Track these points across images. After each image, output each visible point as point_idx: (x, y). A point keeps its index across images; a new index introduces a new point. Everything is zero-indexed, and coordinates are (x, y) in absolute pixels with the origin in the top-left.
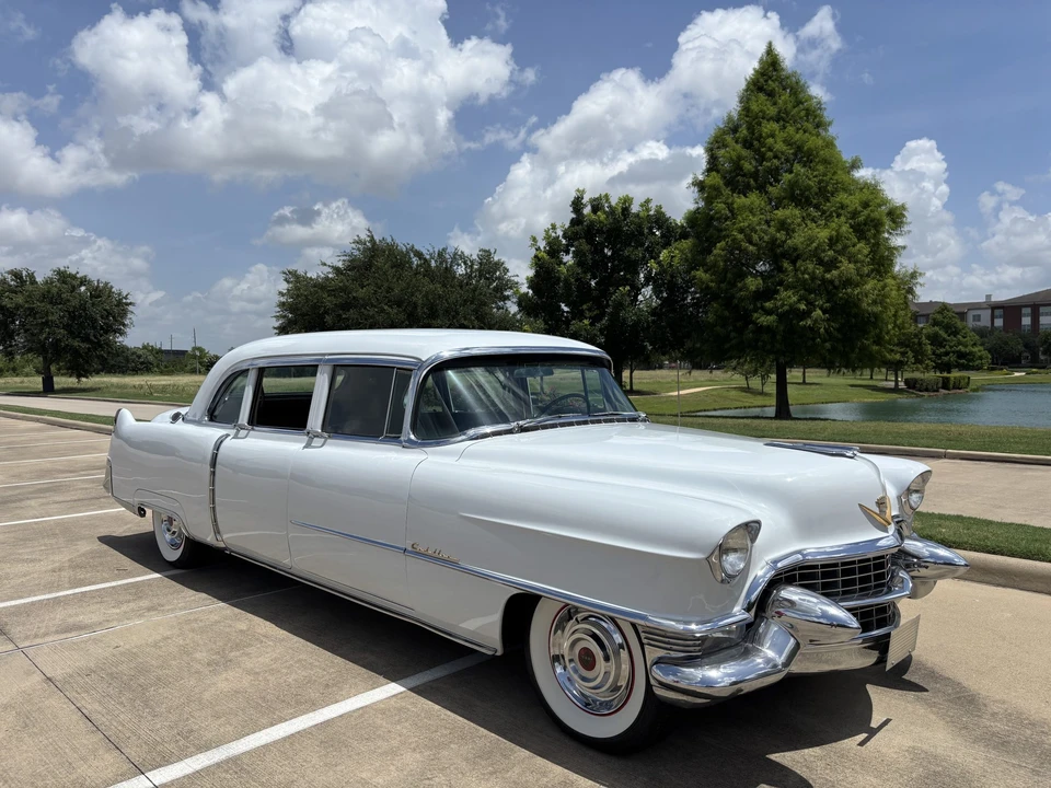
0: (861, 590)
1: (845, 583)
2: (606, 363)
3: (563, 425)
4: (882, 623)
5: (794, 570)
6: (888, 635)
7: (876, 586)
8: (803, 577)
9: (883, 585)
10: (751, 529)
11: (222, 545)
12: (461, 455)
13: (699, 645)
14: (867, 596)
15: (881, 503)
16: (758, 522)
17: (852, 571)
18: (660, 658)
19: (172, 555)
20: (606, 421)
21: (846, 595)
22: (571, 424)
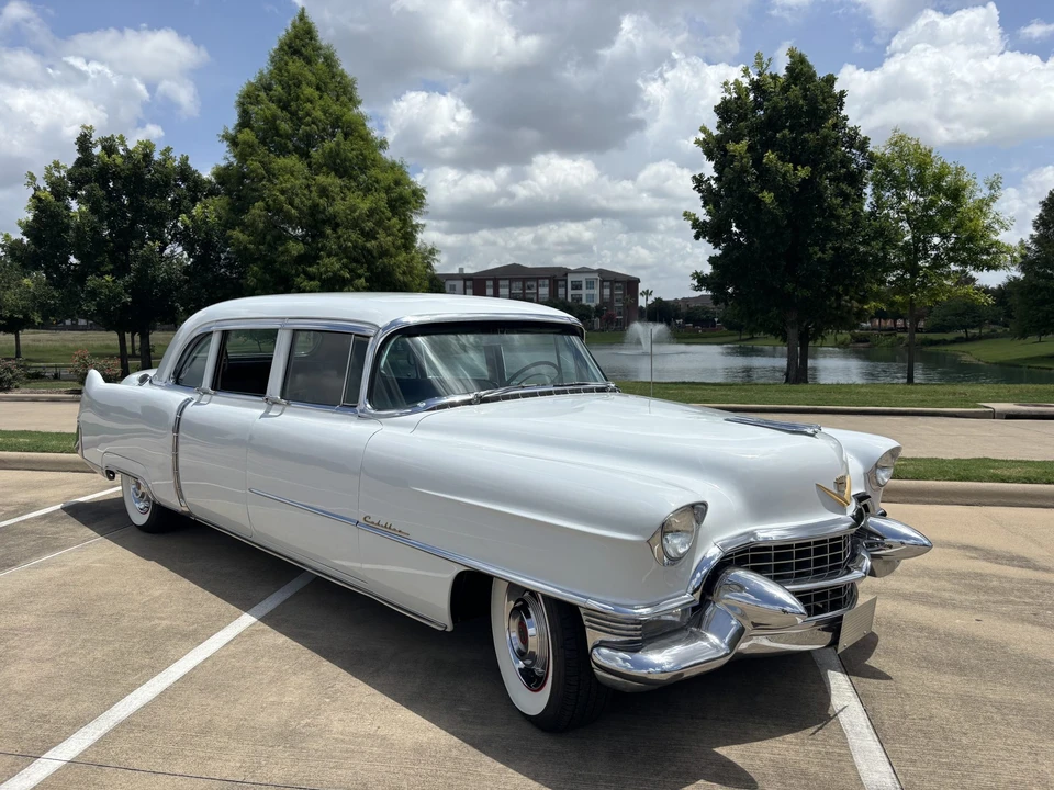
0: (816, 572)
1: (799, 565)
2: (579, 331)
3: (525, 396)
4: (835, 605)
5: (746, 551)
6: (840, 618)
7: (831, 568)
8: (755, 558)
9: (839, 567)
10: (697, 510)
11: (186, 509)
12: (416, 426)
13: (640, 630)
14: (821, 578)
15: (841, 483)
16: (705, 504)
17: (807, 553)
18: (601, 641)
19: (140, 519)
20: (572, 392)
21: (800, 577)
22: (534, 395)
